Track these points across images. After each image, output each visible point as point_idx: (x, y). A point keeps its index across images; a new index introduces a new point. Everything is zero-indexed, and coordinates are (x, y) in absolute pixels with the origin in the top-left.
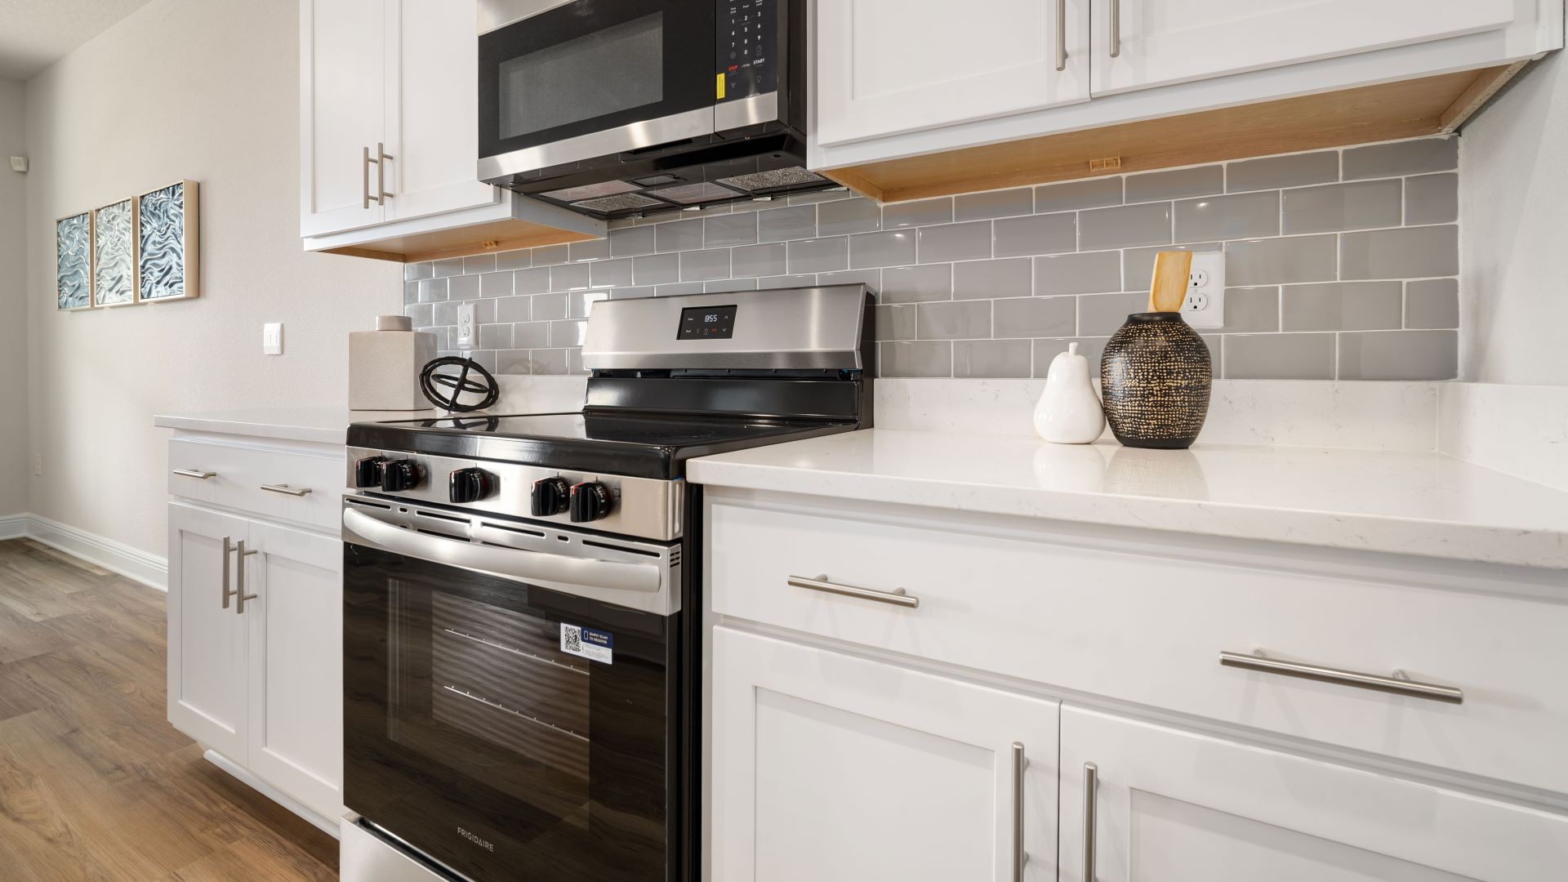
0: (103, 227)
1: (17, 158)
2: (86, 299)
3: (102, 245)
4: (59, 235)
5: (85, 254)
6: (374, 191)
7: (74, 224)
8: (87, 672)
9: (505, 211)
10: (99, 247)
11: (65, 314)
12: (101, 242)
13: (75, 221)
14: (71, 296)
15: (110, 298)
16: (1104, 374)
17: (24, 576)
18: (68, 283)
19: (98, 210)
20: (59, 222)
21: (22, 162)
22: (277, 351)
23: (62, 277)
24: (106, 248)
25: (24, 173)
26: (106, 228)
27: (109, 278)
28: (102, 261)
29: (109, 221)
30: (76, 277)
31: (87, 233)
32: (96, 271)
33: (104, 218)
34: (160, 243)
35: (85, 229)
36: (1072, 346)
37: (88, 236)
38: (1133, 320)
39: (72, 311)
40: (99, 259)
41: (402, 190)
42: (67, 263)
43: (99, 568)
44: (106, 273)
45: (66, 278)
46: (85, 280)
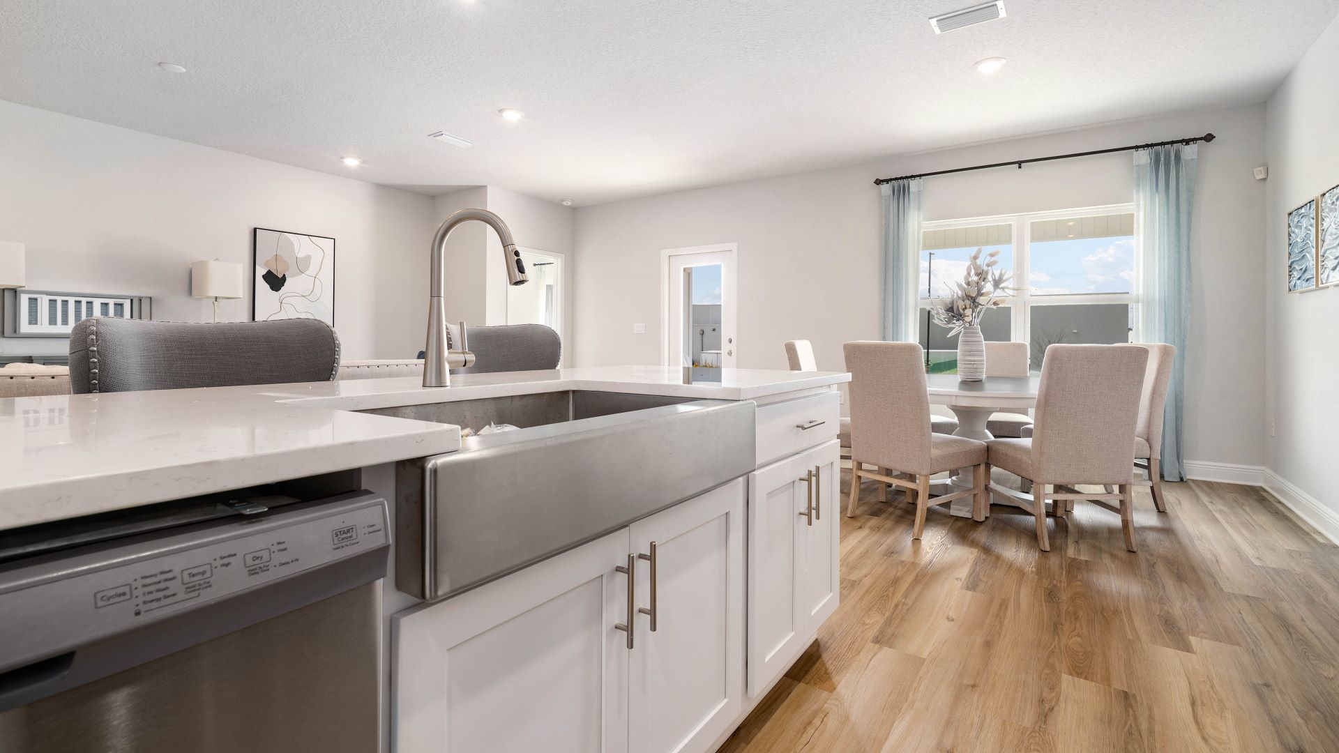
0: (1327, 210)
1: (1259, 169)
2: (1312, 280)
3: (1326, 228)
4: (1290, 226)
5: (1311, 238)
7: (1302, 213)
8: (1290, 633)
10: (1323, 230)
11: (1295, 296)
12: (1326, 225)
13: (1303, 210)
14: (1299, 279)
15: (1334, 277)
17: (1254, 521)
18: (1297, 267)
19: (1324, 194)
20: (1290, 214)
21: (1263, 171)
23: (1292, 263)
24: (1330, 229)
25: (1265, 179)
26: (1331, 210)
27: (1332, 258)
28: (1327, 242)
29: (1333, 202)
30: (1303, 261)
31: (1313, 219)
32: (1321, 253)
33: (1329, 201)
35: (1312, 216)
37: (1313, 222)
39: (1301, 293)
40: (1323, 241)
42: (1295, 250)
43: (1320, 534)
44: (1330, 253)
45: (1295, 263)
46: (1311, 262)
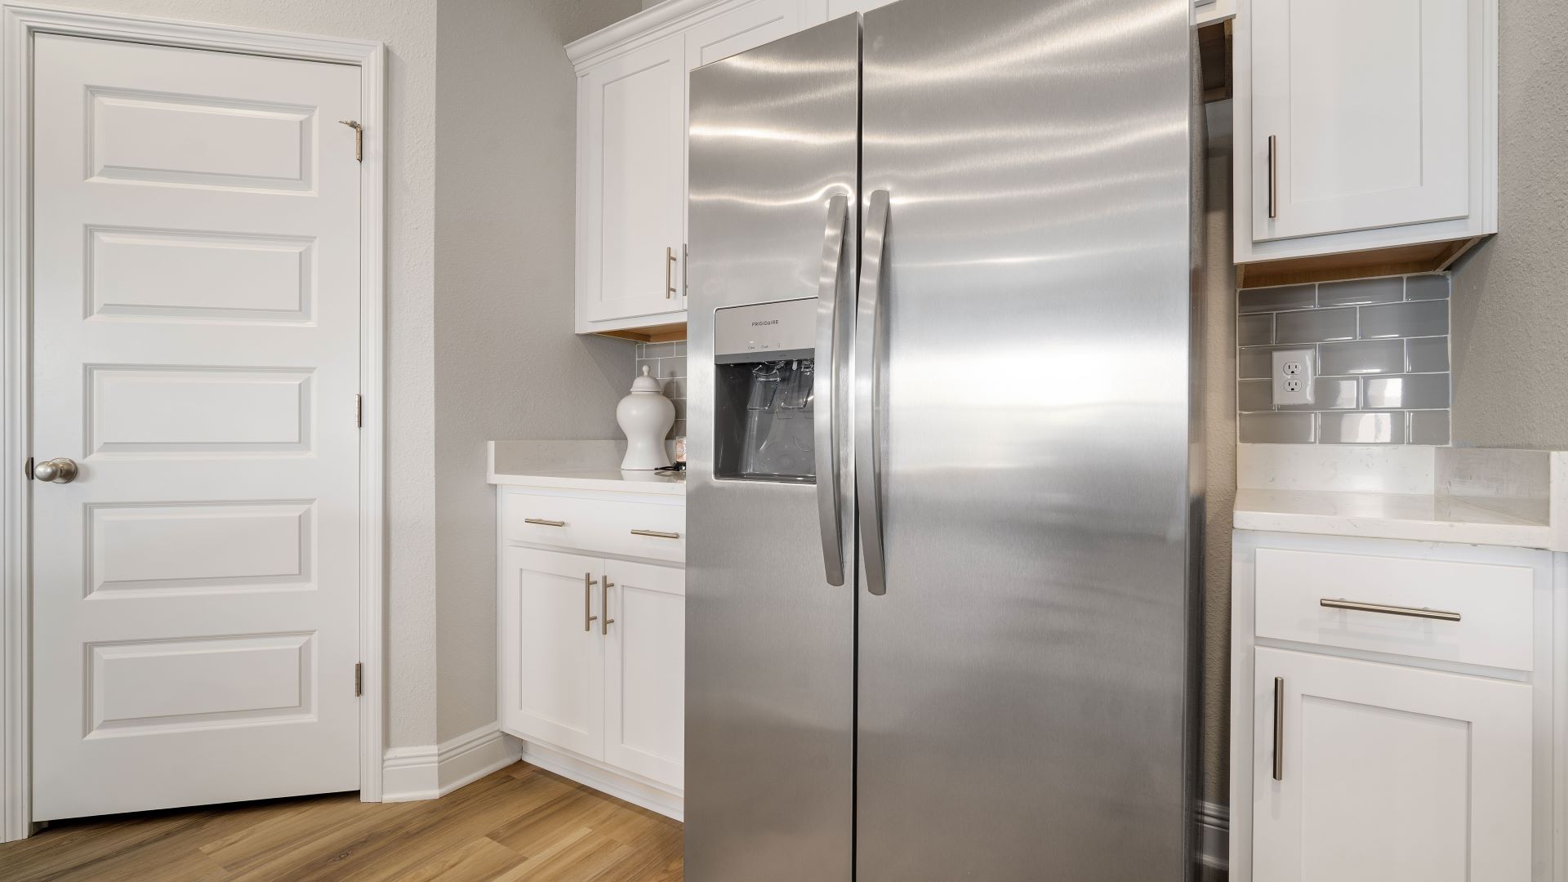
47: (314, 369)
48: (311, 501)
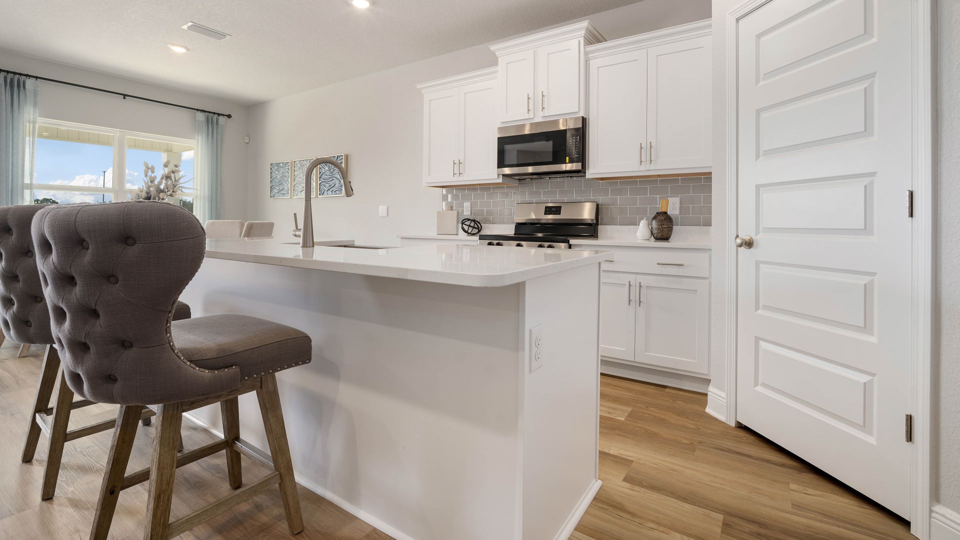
0: (298, 168)
1: (246, 137)
2: (287, 194)
3: (297, 174)
4: (271, 170)
6: (457, 171)
9: (500, 180)
10: (295, 175)
11: (274, 200)
13: (281, 165)
14: (278, 193)
16: (651, 225)
18: (276, 188)
19: (295, 162)
20: (272, 164)
21: (248, 139)
22: (385, 215)
23: (273, 185)
25: (248, 143)
27: (301, 187)
29: (302, 166)
30: (281, 186)
31: (288, 169)
32: (293, 184)
33: (299, 165)
34: (330, 176)
36: (645, 218)
38: (657, 213)
41: (464, 172)
42: (276, 180)
47: (876, 173)
48: (874, 274)
